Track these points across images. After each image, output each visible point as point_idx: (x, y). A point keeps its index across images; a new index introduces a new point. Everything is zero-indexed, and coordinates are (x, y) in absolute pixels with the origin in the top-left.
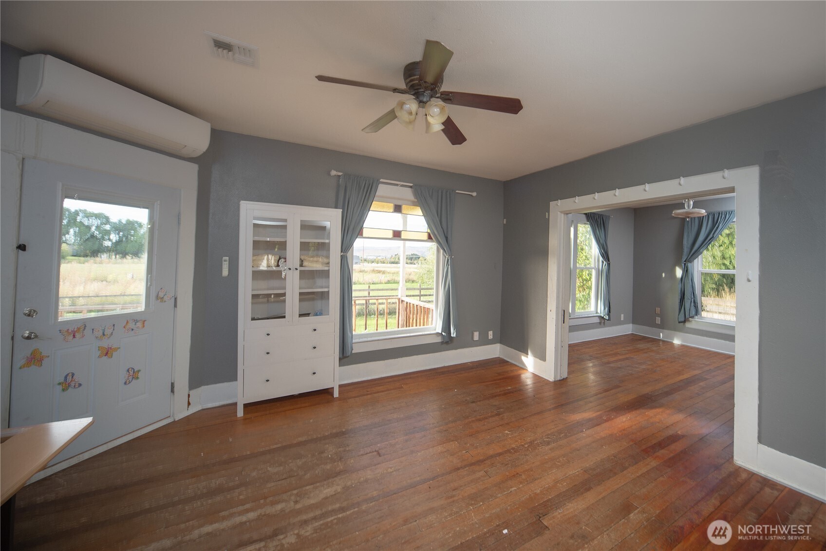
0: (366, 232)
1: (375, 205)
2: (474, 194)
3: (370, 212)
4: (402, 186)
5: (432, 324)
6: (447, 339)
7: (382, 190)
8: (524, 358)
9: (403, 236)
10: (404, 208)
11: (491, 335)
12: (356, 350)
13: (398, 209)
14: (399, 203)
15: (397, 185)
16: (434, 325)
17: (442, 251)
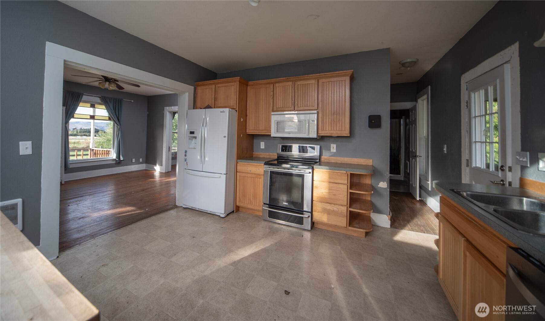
0: (75, 116)
1: (81, 104)
2: (132, 101)
3: (79, 107)
4: (95, 96)
5: (111, 156)
6: (118, 162)
7: (84, 98)
8: (155, 167)
9: (96, 118)
10: (96, 106)
11: (141, 160)
12: (71, 166)
13: (93, 106)
14: (93, 103)
15: (92, 96)
16: (112, 156)
17: (116, 125)
